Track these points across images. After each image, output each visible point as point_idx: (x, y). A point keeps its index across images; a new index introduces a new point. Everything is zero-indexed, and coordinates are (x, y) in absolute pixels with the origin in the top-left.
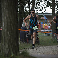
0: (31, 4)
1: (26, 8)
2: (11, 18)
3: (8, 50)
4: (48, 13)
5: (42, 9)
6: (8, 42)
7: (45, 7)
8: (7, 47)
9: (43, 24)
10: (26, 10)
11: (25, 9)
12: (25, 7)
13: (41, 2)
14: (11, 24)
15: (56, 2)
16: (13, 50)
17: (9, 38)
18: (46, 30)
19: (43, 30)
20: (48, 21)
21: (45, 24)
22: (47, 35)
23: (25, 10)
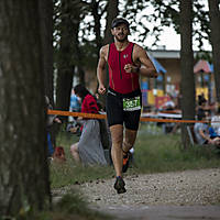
0: (105, 14)
1: (87, 32)
2: (21, 75)
3: (11, 190)
4: (167, 49)
5: (145, 34)
6: (9, 161)
7: (155, 29)
8: (6, 181)
9: (149, 89)
10: (84, 40)
11: (80, 34)
12: (82, 26)
13: (141, 8)
14: (22, 97)
15: (195, 9)
16: (27, 191)
17: (15, 145)
18: (162, 112)
19: (149, 111)
20: (169, 79)
21: (155, 92)
22: (162, 130)
23: (80, 40)
